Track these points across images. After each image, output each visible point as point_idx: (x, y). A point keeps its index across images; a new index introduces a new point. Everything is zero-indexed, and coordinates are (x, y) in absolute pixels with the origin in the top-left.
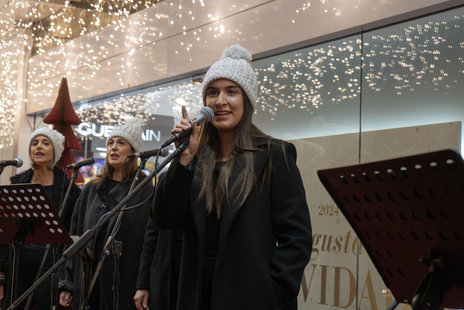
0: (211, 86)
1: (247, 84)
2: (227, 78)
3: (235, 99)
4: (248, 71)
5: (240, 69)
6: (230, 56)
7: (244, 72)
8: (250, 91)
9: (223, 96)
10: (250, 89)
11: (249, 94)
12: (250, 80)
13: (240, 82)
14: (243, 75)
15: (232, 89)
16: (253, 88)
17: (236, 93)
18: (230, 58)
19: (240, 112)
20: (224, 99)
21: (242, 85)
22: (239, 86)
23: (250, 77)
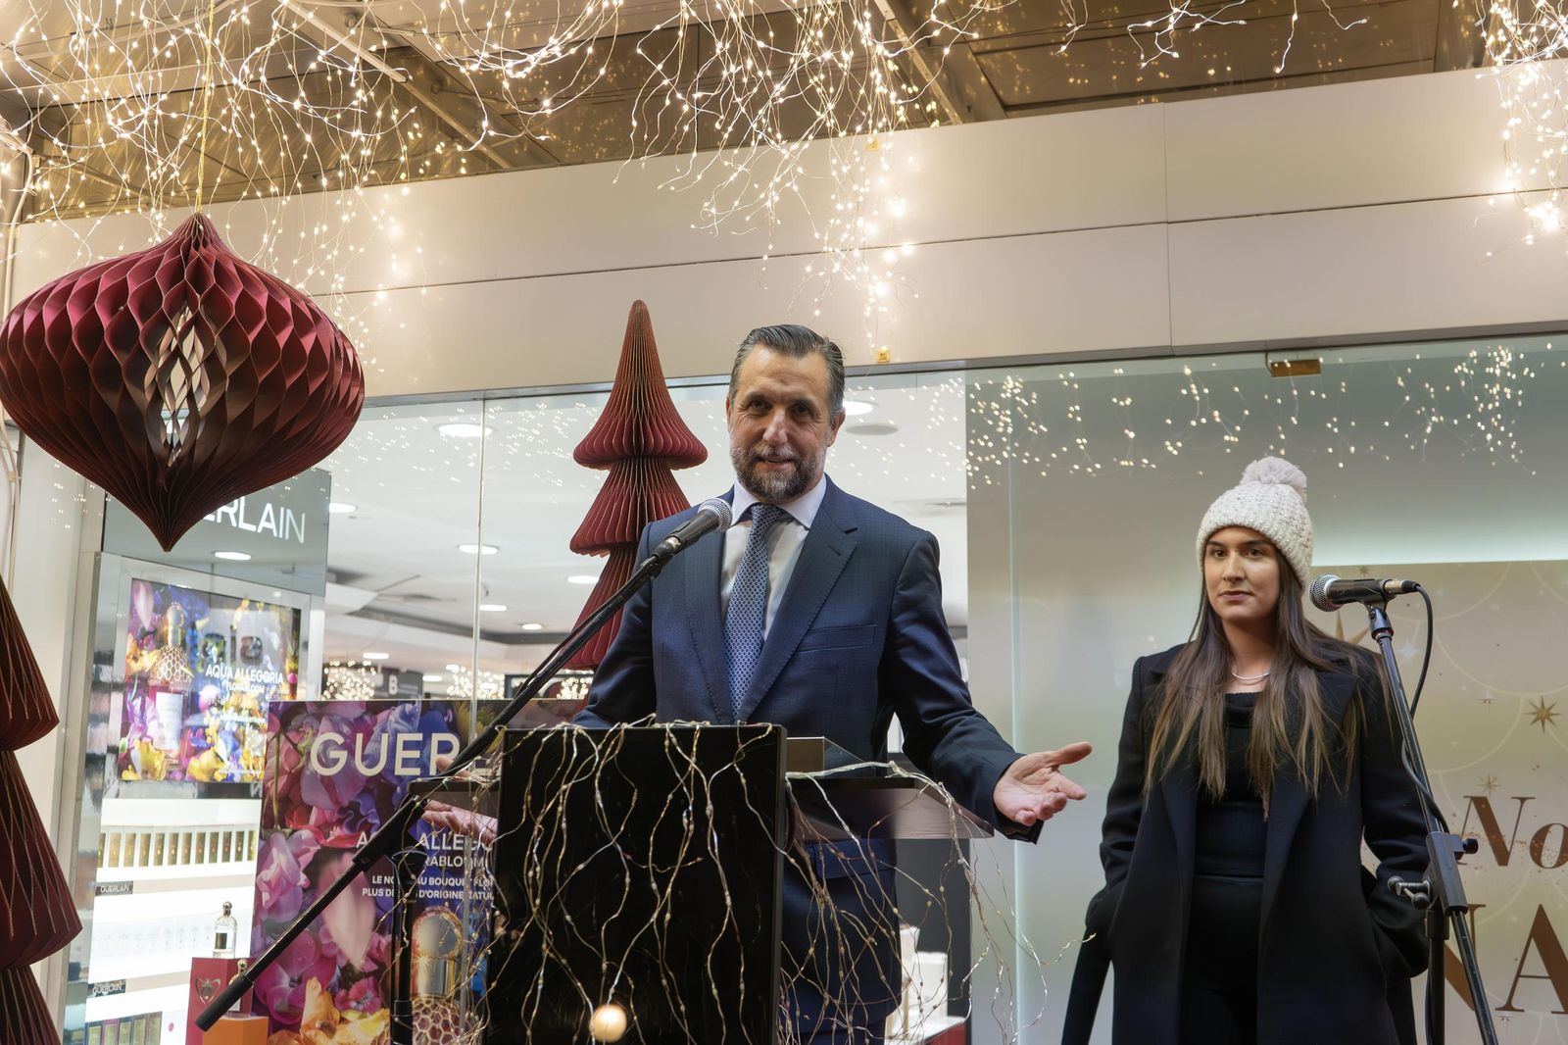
0: (1214, 539)
1: (1288, 535)
2: (1246, 524)
3: (1262, 568)
4: (1291, 509)
5: (1273, 507)
6: (1259, 479)
7: (1282, 512)
8: (1292, 550)
9: (1236, 562)
10: (1295, 546)
11: (1291, 555)
12: (1294, 528)
13: (1270, 533)
14: (1279, 517)
15: (1257, 548)
16: (1301, 544)
17: (1264, 553)
18: (1258, 482)
19: (1272, 593)
20: (1237, 567)
21: (1276, 538)
22: (1268, 541)
23: (1294, 523)
